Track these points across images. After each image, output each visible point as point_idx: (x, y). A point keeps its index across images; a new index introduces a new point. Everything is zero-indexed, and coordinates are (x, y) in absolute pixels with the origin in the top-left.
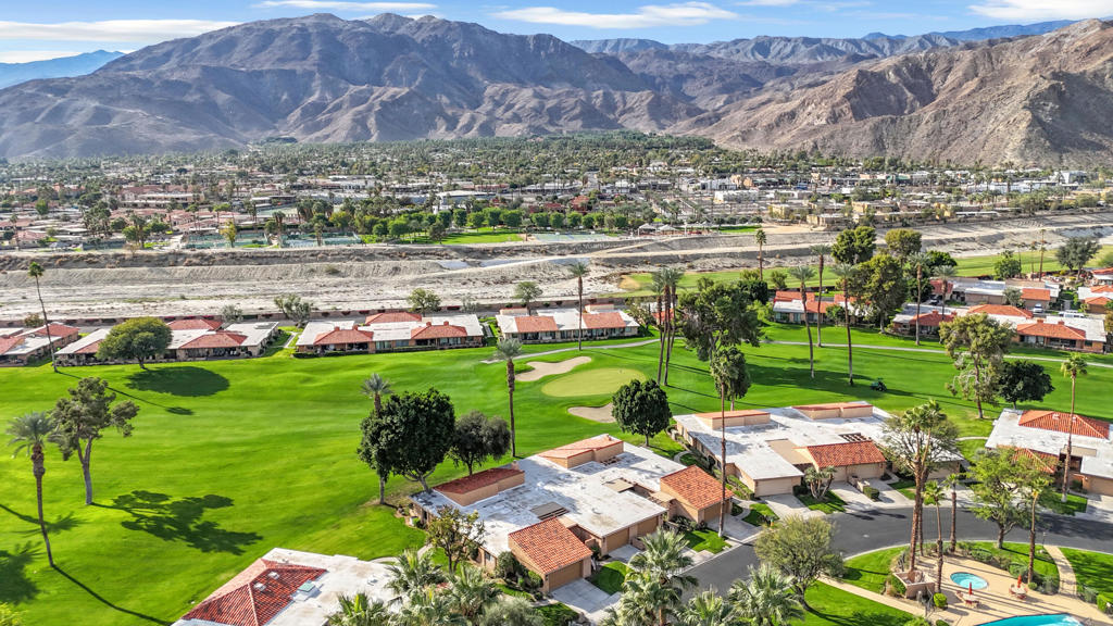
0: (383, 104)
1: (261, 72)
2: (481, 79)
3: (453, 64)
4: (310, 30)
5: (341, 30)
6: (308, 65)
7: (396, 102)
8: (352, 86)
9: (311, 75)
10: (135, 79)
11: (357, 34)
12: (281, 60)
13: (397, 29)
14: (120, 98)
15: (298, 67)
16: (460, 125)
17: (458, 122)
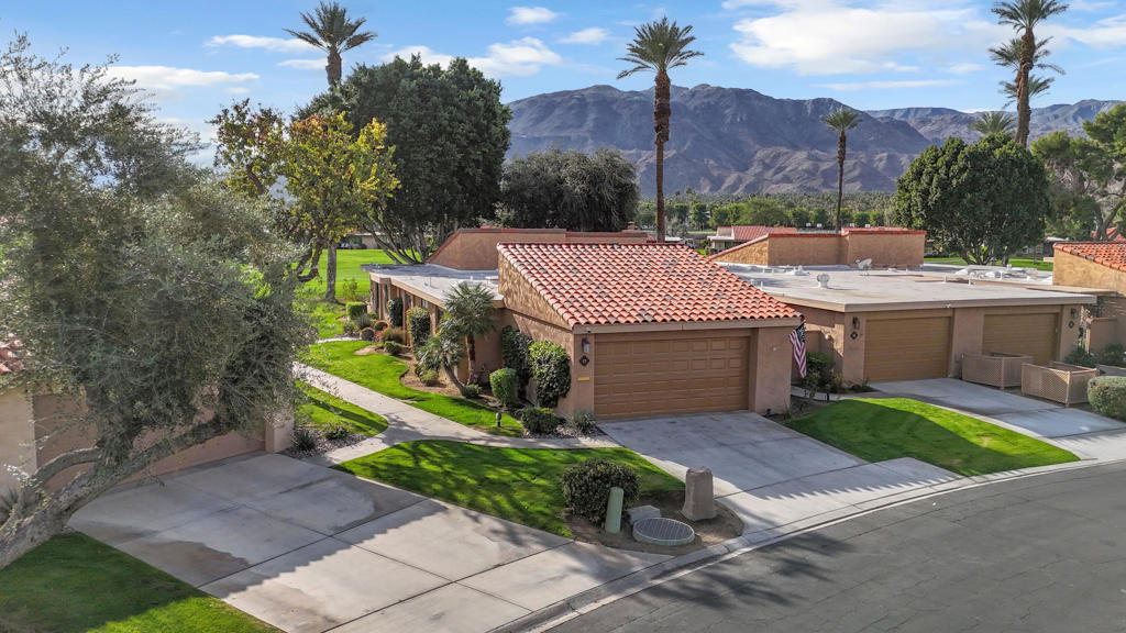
0: (650, 166)
1: (540, 139)
2: (752, 143)
3: (724, 130)
4: (588, 100)
5: (617, 100)
6: (583, 132)
9: (584, 140)
11: (631, 102)
12: (559, 128)
15: (573, 134)
16: (726, 185)
17: (723, 182)
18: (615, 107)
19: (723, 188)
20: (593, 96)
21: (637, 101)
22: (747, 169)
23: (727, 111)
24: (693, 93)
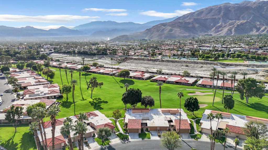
0: (238, 25)
1: (207, 19)
4: (222, 7)
5: (231, 6)
6: (219, 16)
7: (242, 24)
8: (230, 21)
9: (220, 19)
10: (179, 22)
11: (235, 7)
12: (213, 16)
13: (247, 5)
14: (175, 26)
15: (217, 17)
16: (261, 30)
17: (260, 29)
18: (230, 9)
19: (260, 31)
20: (224, 6)
21: (237, 7)
23: (265, 7)
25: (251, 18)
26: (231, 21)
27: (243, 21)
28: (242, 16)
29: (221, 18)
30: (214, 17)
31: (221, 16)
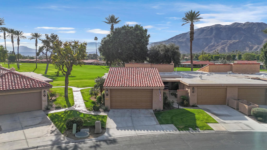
0: (230, 44)
1: (200, 39)
3: (254, 34)
6: (211, 36)
9: (212, 39)
15: (209, 37)
18: (221, 29)
20: (215, 27)
21: (227, 28)
22: (261, 44)
23: (255, 29)
24: (244, 25)
25: (243, 38)
26: (222, 41)
27: (235, 41)
28: (233, 36)
29: (214, 38)
30: (206, 37)
31: (213, 36)
